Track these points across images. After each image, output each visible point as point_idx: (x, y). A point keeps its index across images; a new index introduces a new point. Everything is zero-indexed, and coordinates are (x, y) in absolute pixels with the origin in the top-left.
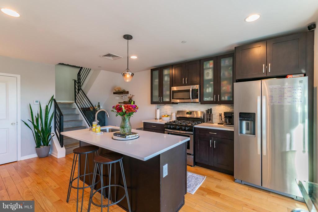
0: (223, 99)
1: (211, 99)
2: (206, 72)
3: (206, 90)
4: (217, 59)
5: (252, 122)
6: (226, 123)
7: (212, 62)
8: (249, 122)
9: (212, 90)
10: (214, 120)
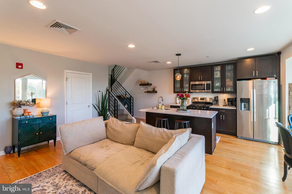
0: (227, 90)
1: (219, 90)
2: (215, 73)
3: (215, 84)
4: (223, 65)
5: (248, 104)
6: (229, 105)
7: (219, 67)
8: (246, 103)
9: (219, 84)
10: (220, 104)
